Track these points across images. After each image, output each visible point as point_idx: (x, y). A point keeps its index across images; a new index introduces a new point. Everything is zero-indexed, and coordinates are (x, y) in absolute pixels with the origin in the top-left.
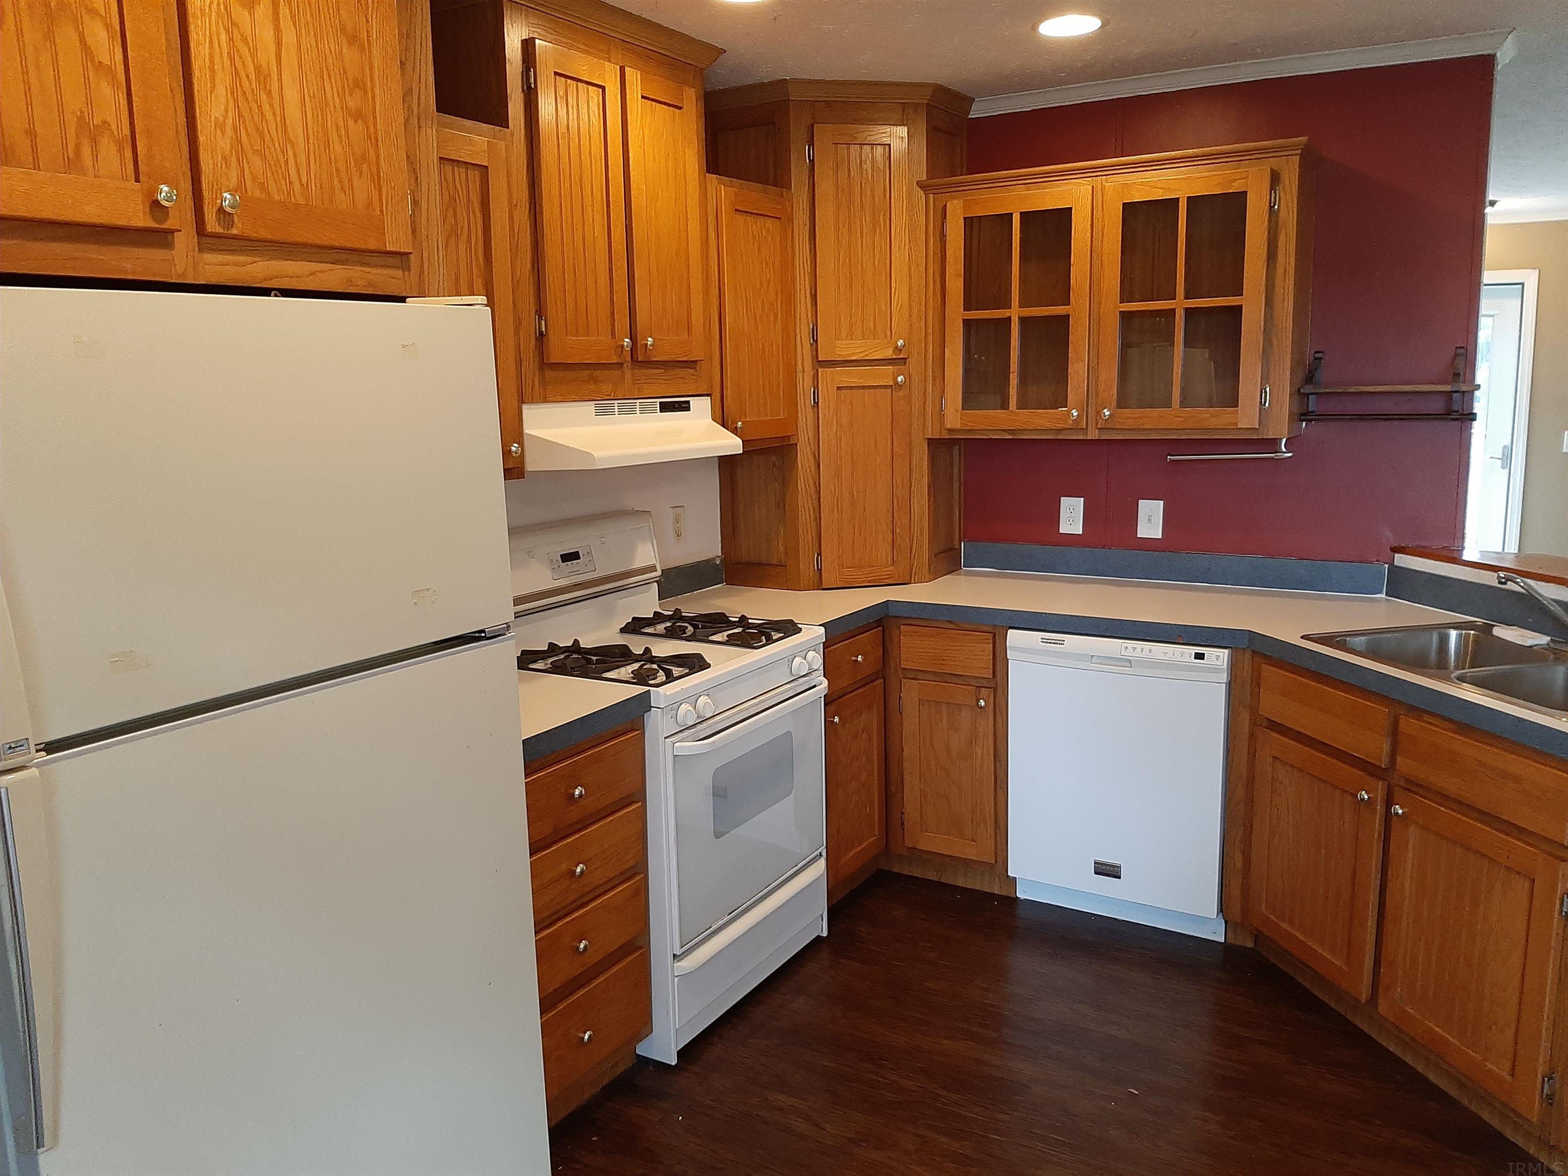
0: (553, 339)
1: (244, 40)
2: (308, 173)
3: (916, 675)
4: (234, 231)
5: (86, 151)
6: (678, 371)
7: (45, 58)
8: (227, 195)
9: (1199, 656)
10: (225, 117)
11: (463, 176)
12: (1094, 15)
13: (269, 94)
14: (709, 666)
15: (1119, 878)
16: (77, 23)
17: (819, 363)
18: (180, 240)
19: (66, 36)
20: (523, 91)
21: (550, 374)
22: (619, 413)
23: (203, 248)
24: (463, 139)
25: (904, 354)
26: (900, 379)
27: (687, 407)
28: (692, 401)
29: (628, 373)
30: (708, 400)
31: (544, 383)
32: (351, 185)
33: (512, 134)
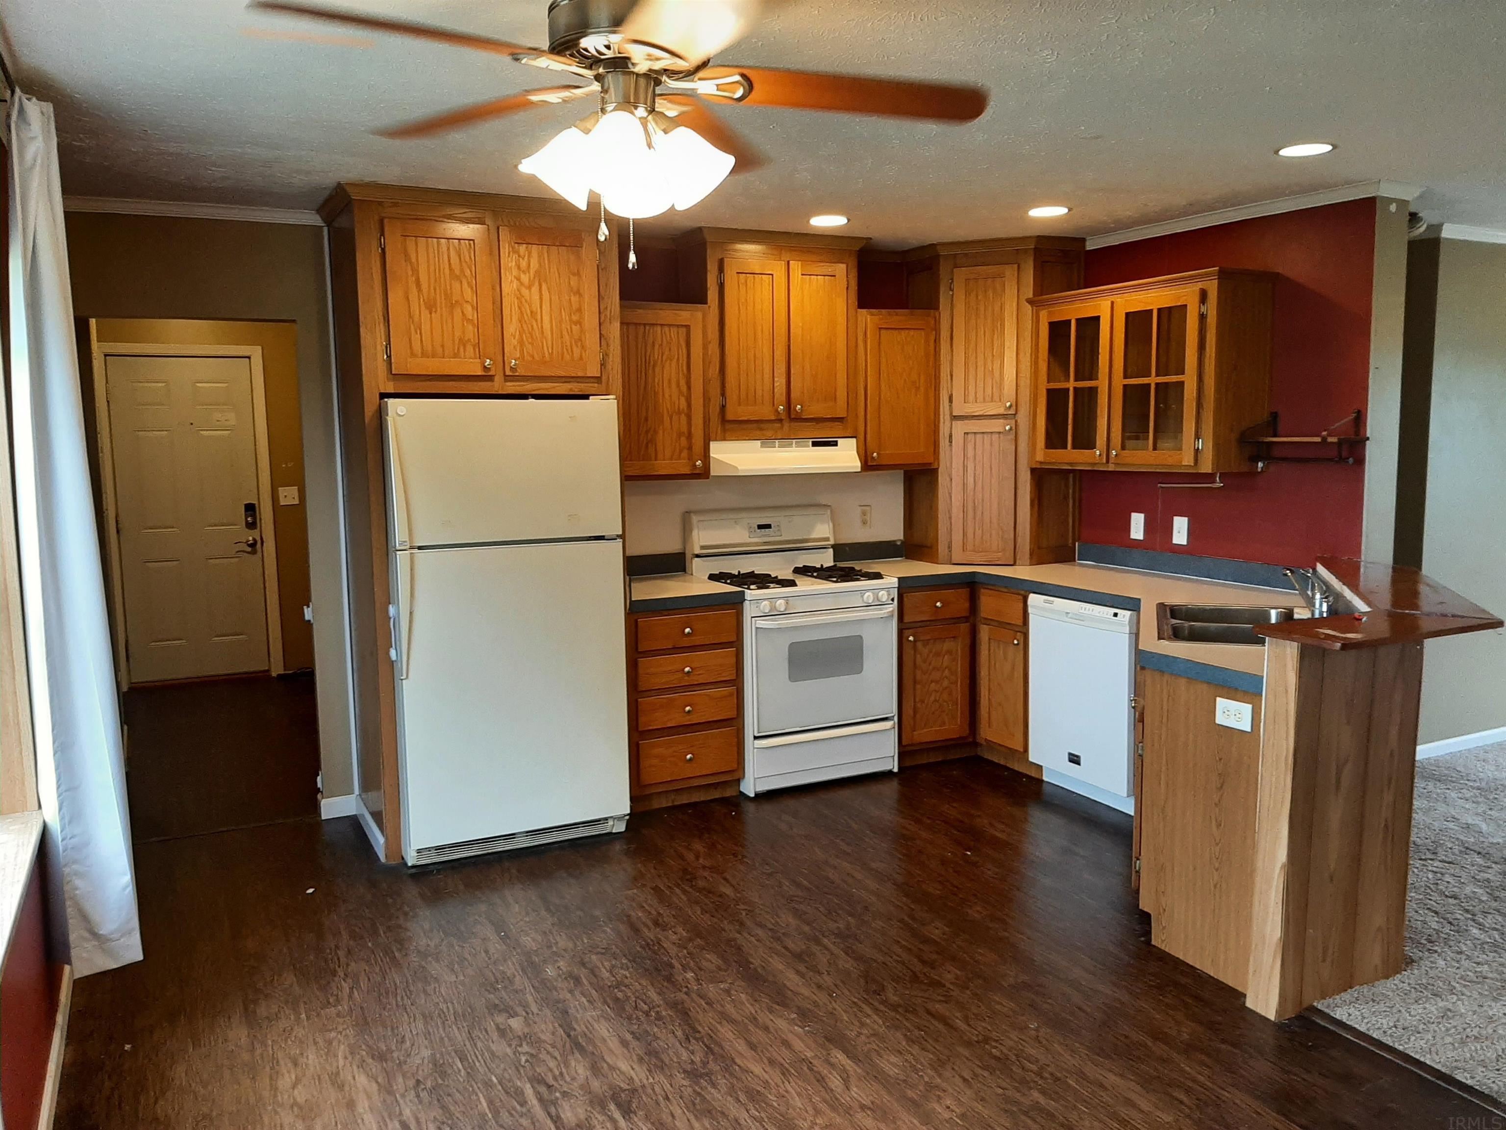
0: (729, 408)
1: (526, 301)
2: (552, 349)
3: (988, 621)
4: (517, 374)
5: (462, 350)
6: (827, 424)
7: (450, 321)
8: (513, 361)
9: (1116, 615)
10: (516, 332)
11: (676, 332)
12: (1061, 206)
13: (536, 321)
14: (796, 586)
15: (1079, 764)
16: (462, 306)
17: (955, 418)
18: (496, 378)
19: (457, 312)
20: (718, 284)
21: (728, 426)
22: (779, 447)
23: (506, 381)
24: (676, 314)
25: (1012, 412)
26: (1008, 428)
27: (835, 444)
28: (840, 441)
29: (786, 425)
30: (854, 440)
31: (724, 431)
32: (572, 351)
33: (709, 307)
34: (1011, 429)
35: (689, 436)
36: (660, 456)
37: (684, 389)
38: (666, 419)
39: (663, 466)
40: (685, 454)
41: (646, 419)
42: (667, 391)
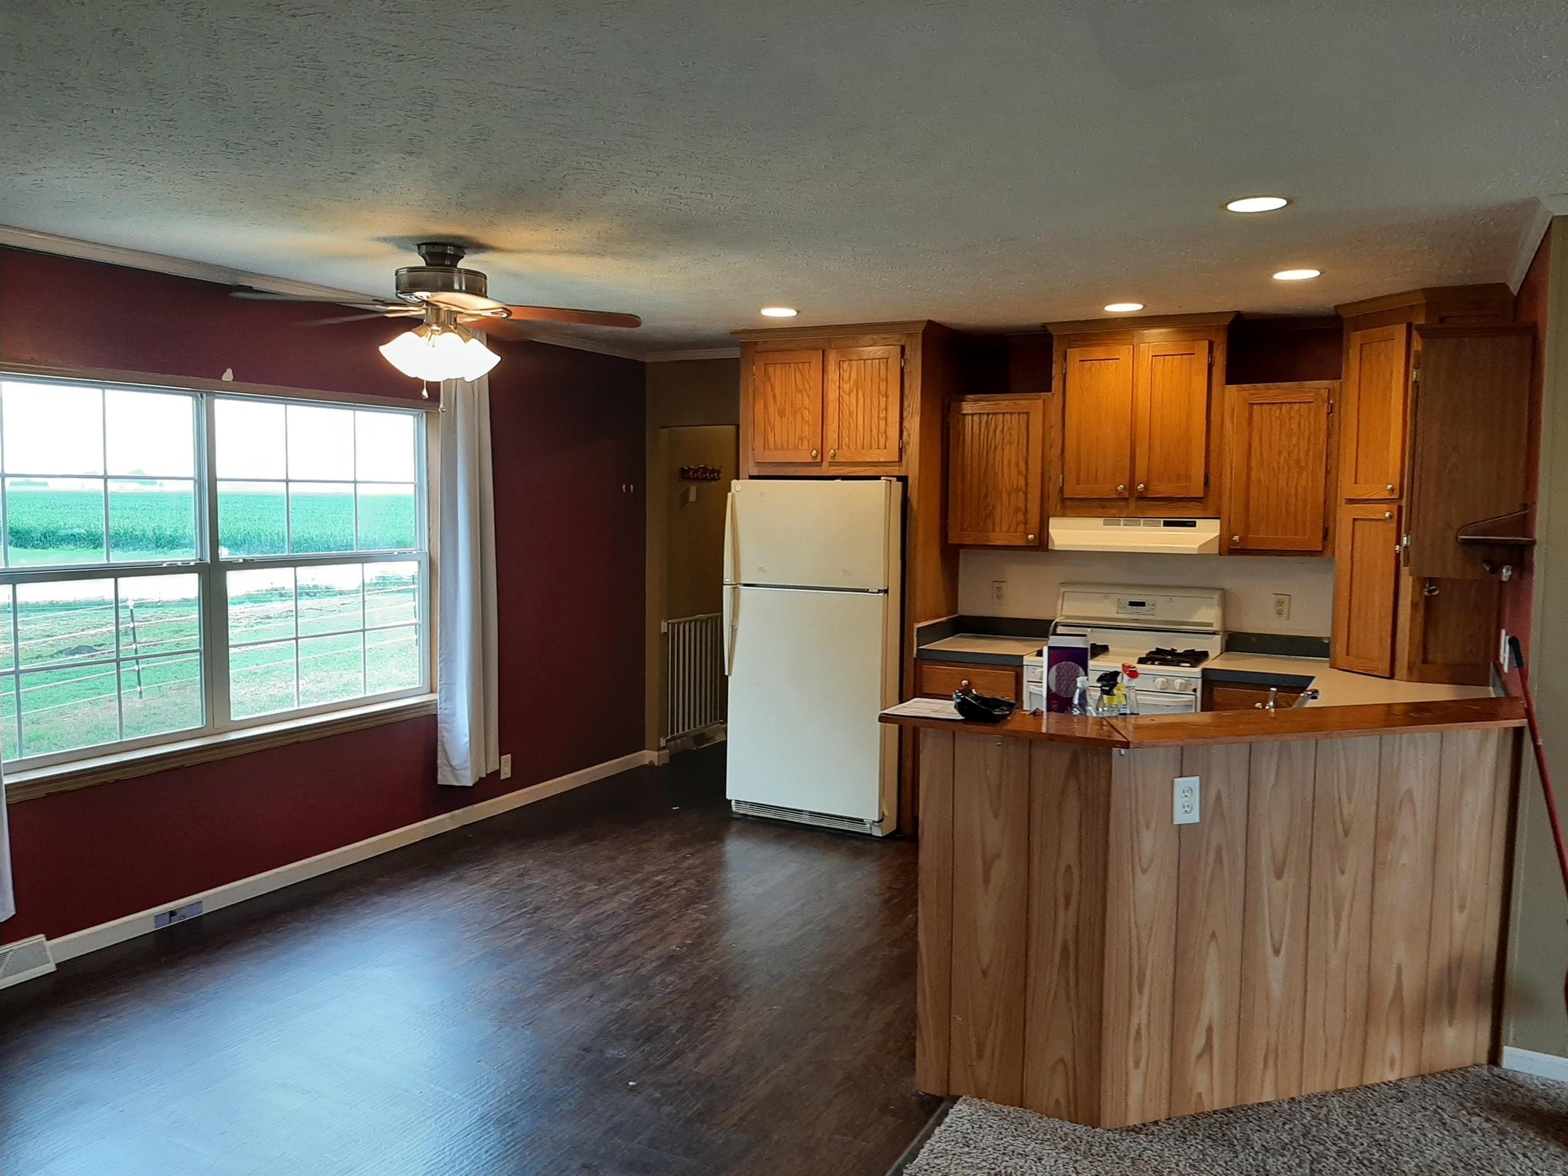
0: (1069, 486)
4: (836, 460)
6: (1179, 504)
8: (832, 451)
10: (836, 429)
11: (1017, 419)
16: (802, 411)
20: (1062, 373)
21: (1068, 504)
22: (1124, 525)
23: (830, 466)
24: (1015, 403)
25: (1396, 496)
26: (1387, 515)
27: (1193, 525)
28: (1199, 522)
29: (1132, 504)
30: (1218, 522)
31: (1064, 507)
32: (878, 441)
33: (1053, 395)
34: (1391, 517)
35: (1026, 512)
36: (997, 528)
37: (1023, 468)
38: (1004, 494)
39: (998, 538)
40: (1021, 527)
41: (986, 496)
42: (1006, 471)
